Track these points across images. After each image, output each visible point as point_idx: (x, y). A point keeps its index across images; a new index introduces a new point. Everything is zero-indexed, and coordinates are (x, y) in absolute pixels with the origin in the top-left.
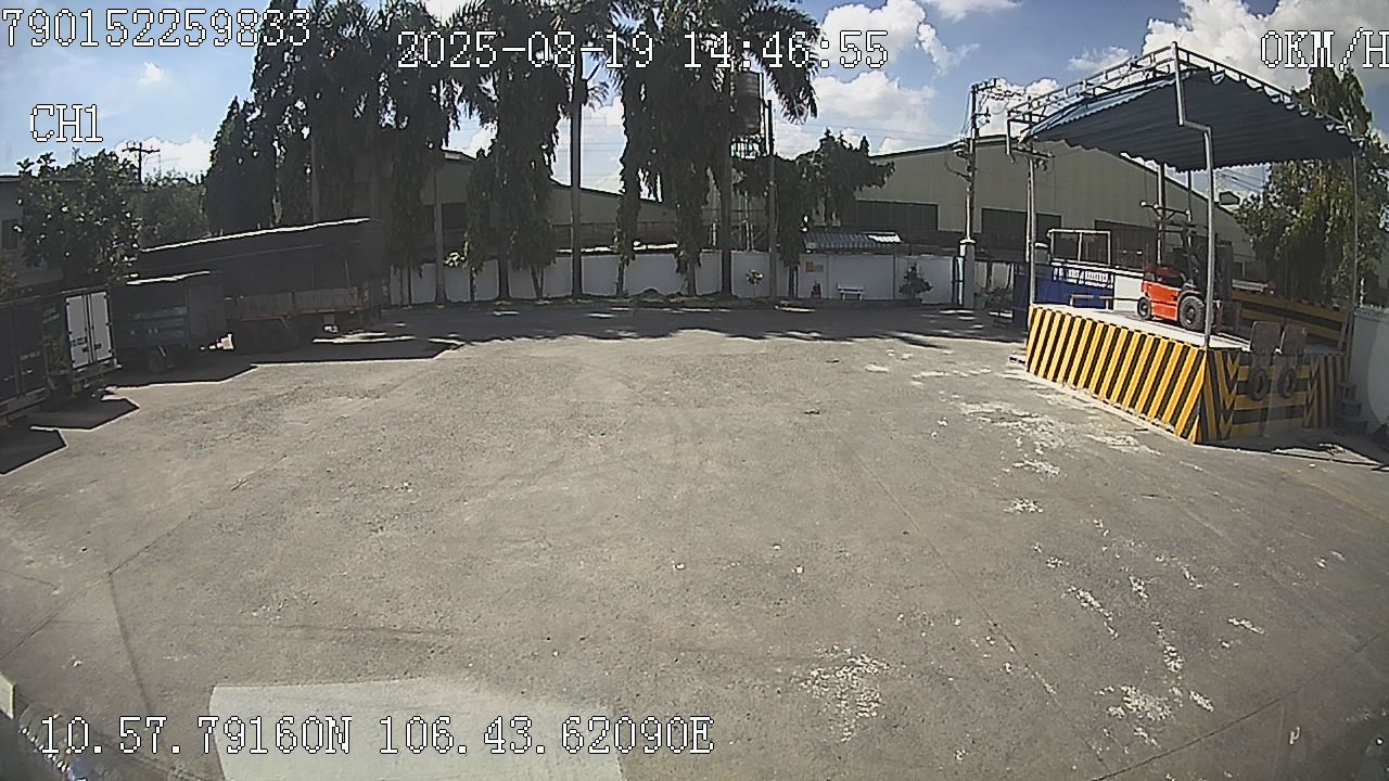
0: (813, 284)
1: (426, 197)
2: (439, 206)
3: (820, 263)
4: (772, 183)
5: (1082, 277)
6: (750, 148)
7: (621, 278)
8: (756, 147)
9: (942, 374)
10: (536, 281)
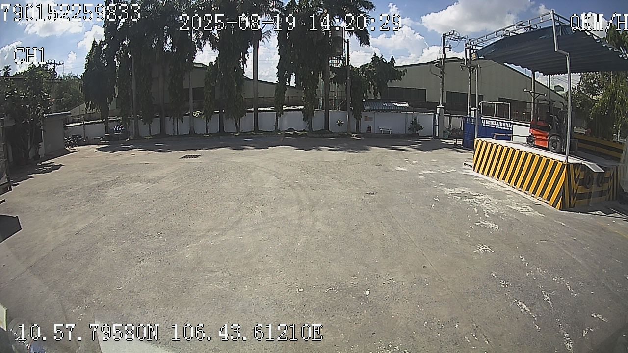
0: (368, 126)
1: (185, 85)
2: (192, 90)
3: (370, 117)
4: (348, 78)
5: (497, 124)
6: (338, 62)
7: (277, 123)
8: (341, 61)
9: (433, 172)
10: (237, 124)
